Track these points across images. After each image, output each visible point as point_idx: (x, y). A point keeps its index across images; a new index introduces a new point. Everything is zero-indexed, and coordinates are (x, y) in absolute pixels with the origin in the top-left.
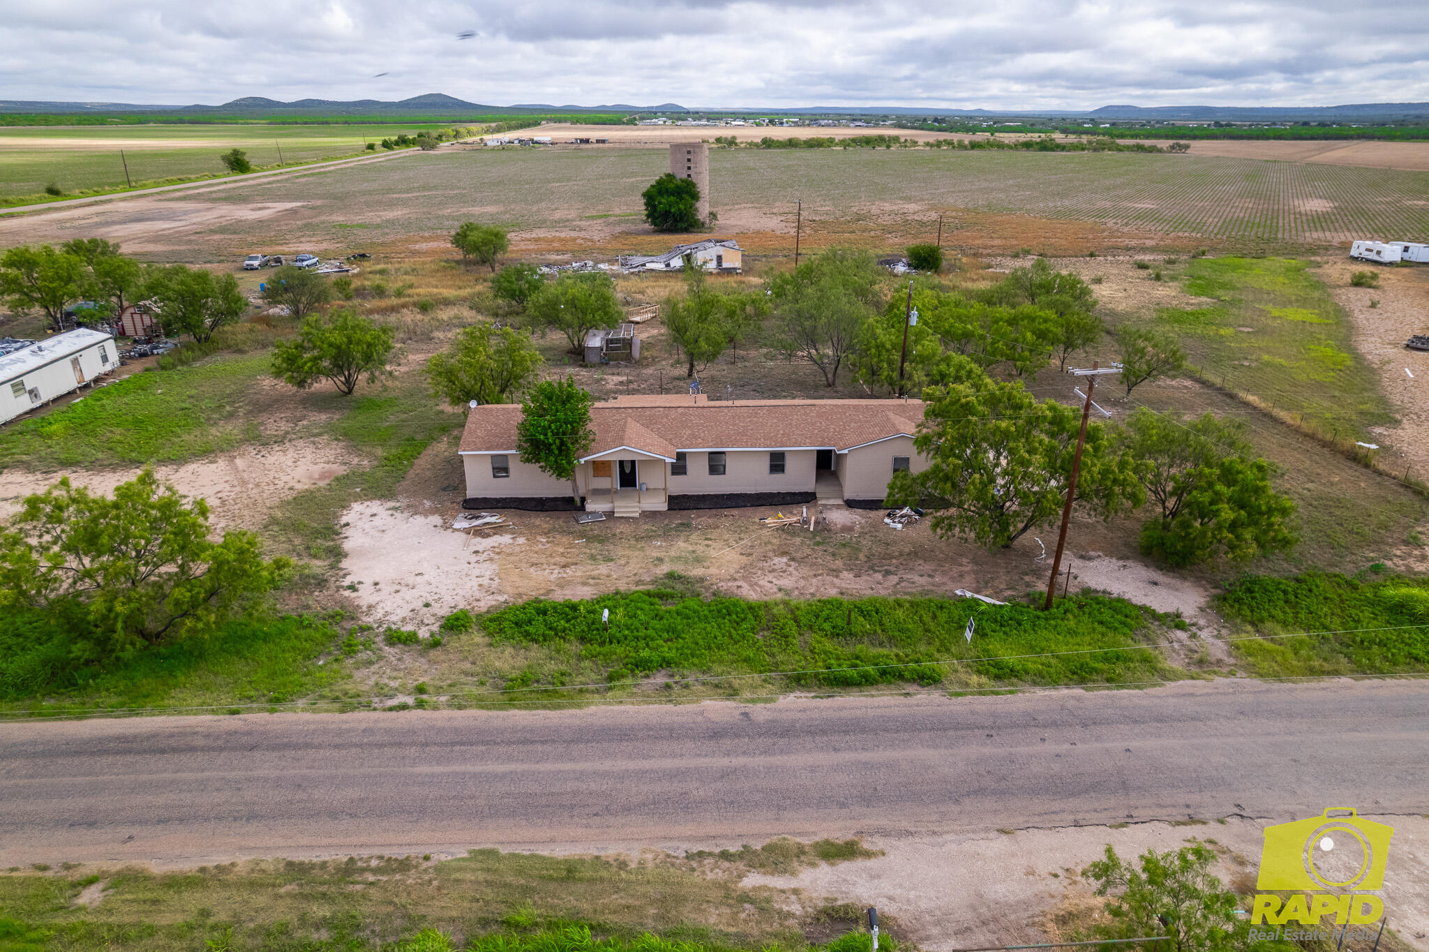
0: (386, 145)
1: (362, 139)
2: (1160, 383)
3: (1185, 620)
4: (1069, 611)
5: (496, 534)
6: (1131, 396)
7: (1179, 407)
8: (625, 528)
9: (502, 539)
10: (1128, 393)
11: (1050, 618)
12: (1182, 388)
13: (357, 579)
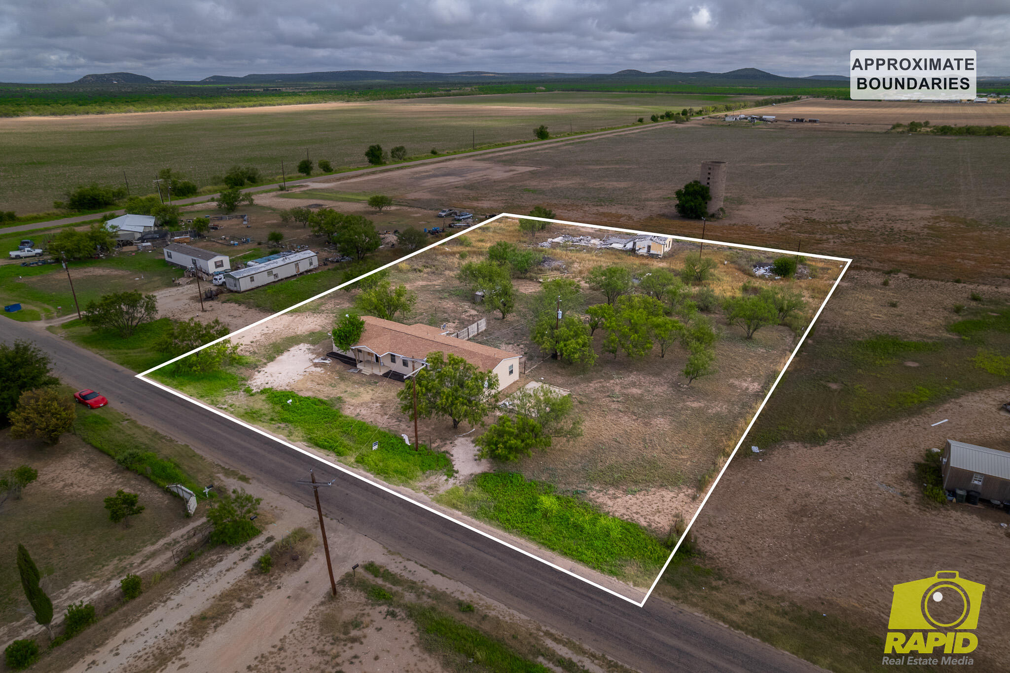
0: (653, 118)
2: (736, 383)
3: (456, 475)
4: (420, 454)
5: (320, 367)
6: (692, 384)
7: (708, 398)
8: (356, 377)
9: (319, 369)
10: (690, 382)
11: (409, 453)
12: (741, 389)
13: (265, 369)
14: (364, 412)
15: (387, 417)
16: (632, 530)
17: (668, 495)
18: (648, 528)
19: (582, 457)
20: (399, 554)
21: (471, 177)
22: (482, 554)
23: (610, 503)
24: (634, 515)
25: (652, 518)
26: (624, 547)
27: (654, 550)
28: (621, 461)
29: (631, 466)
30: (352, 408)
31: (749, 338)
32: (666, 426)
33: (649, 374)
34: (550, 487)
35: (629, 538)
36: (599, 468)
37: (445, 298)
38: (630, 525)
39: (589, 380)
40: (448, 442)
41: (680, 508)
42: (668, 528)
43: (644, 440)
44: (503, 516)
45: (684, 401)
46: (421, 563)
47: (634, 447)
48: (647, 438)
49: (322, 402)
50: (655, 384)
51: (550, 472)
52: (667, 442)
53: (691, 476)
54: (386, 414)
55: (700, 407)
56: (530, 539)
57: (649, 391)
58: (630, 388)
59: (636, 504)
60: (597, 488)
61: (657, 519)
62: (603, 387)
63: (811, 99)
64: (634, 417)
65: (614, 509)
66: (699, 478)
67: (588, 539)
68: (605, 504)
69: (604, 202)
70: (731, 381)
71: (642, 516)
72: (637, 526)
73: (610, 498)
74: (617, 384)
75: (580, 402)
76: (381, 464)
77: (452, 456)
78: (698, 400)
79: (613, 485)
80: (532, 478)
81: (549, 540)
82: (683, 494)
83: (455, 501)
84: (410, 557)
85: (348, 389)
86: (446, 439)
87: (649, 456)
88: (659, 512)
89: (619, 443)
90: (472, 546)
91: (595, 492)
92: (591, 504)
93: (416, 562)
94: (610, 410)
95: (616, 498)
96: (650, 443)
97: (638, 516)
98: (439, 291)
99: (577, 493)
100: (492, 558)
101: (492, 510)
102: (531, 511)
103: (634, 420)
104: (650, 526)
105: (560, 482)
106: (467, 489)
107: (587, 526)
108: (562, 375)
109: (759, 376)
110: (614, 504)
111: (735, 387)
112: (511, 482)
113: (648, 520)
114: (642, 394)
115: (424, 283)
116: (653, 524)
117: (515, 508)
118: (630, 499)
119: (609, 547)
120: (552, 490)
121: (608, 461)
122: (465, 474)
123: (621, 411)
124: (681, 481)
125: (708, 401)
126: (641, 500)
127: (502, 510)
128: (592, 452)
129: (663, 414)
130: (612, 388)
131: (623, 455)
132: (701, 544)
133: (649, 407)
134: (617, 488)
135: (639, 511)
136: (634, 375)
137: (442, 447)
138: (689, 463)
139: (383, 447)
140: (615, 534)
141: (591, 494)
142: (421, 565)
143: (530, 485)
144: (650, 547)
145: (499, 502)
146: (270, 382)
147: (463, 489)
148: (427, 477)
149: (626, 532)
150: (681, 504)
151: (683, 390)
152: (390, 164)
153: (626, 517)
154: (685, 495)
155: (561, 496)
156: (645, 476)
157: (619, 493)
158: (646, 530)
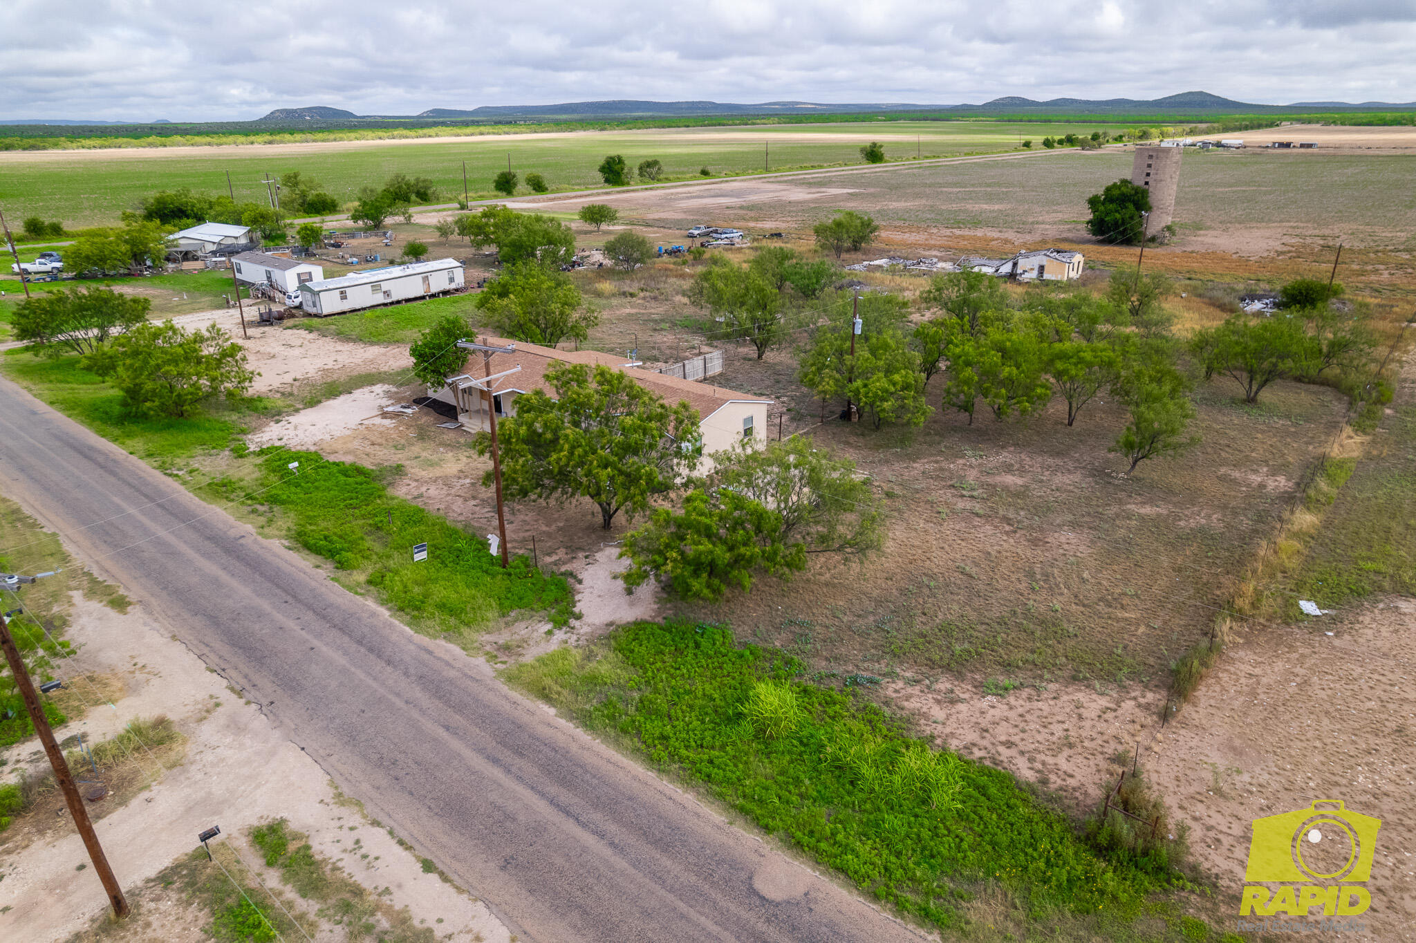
0: (1048, 144)
1: (1018, 137)
2: (1236, 474)
3: (573, 622)
4: (510, 575)
5: (391, 418)
6: (1136, 472)
7: (1175, 499)
8: (450, 436)
9: (387, 422)
10: (1133, 466)
11: (486, 572)
12: (1248, 485)
13: (291, 419)
14: (433, 491)
15: (474, 502)
16: (993, 791)
17: (1093, 702)
18: (1039, 787)
19: (879, 602)
20: (358, 804)
21: (754, 198)
22: (571, 827)
23: (938, 713)
24: (1001, 749)
25: (1050, 760)
26: (969, 839)
27: (1058, 854)
28: (973, 616)
29: (997, 627)
30: (414, 484)
31: (1251, 400)
32: (1082, 548)
33: (1042, 452)
34: (788, 663)
35: (985, 813)
36: (917, 627)
37: (662, 329)
38: (990, 775)
39: (914, 458)
40: (581, 555)
41: (1127, 738)
42: (1095, 793)
43: (1031, 575)
44: (654, 727)
45: (1120, 502)
46: (404, 835)
47: (1006, 588)
48: (1038, 571)
49: (360, 471)
50: (1055, 470)
51: (797, 629)
52: (1084, 581)
53: (1151, 661)
54: (474, 498)
55: (1159, 515)
56: (709, 792)
57: (1042, 481)
58: (999, 474)
59: (1007, 720)
60: (908, 674)
61: (1064, 766)
62: (942, 469)
63: (1298, 126)
64: (1007, 528)
65: (948, 730)
66: (1173, 665)
67: (868, 806)
68: (925, 716)
69: (963, 224)
70: (1223, 470)
71: (1022, 753)
72: (1007, 781)
73: (938, 702)
74: (971, 466)
75: (889, 495)
76: (417, 590)
77: (580, 582)
78: (1151, 502)
79: (947, 668)
80: (751, 639)
81: (761, 801)
82: (1133, 703)
83: (548, 682)
84: (382, 817)
85: (424, 454)
86: (581, 549)
87: (1042, 609)
88: (1071, 746)
89: (970, 576)
90: (552, 802)
91: (900, 684)
92: (887, 712)
93: (391, 833)
94: (953, 512)
95: (953, 702)
96: (1045, 581)
97: (1013, 752)
98: (655, 321)
99: (855, 682)
100: (589, 840)
101: (632, 710)
102: (729, 719)
103: (1007, 533)
104: (1044, 782)
105: (816, 654)
106: (589, 657)
107: (867, 771)
108: (857, 447)
109: (1286, 465)
110: (948, 716)
111: (1234, 481)
112: (697, 646)
113: (1038, 766)
114: (1026, 487)
115: (634, 311)
116: (1053, 777)
117: (691, 707)
118: (992, 708)
119: (926, 834)
120: (794, 670)
121: (940, 615)
122: (597, 622)
123: (977, 515)
124: (1125, 670)
125: (1175, 505)
126: (1020, 710)
127: (657, 712)
128: (903, 592)
129: (1074, 525)
130: (962, 473)
131: (977, 602)
132: (1198, 849)
133: (1043, 509)
134: (960, 676)
135: (1016, 739)
136: (1009, 452)
137: (564, 563)
138: (1142, 629)
139: (438, 557)
140: (947, 798)
141: (891, 689)
142: (401, 843)
143: (741, 656)
144: (1044, 845)
145: (656, 691)
146: (285, 438)
147: (577, 655)
148: (506, 623)
149: (976, 794)
150: (1130, 727)
151: (1116, 482)
152: (637, 184)
153: (978, 754)
154: (1139, 706)
155: (811, 685)
156: (1033, 652)
157: (963, 690)
158: (1034, 792)
